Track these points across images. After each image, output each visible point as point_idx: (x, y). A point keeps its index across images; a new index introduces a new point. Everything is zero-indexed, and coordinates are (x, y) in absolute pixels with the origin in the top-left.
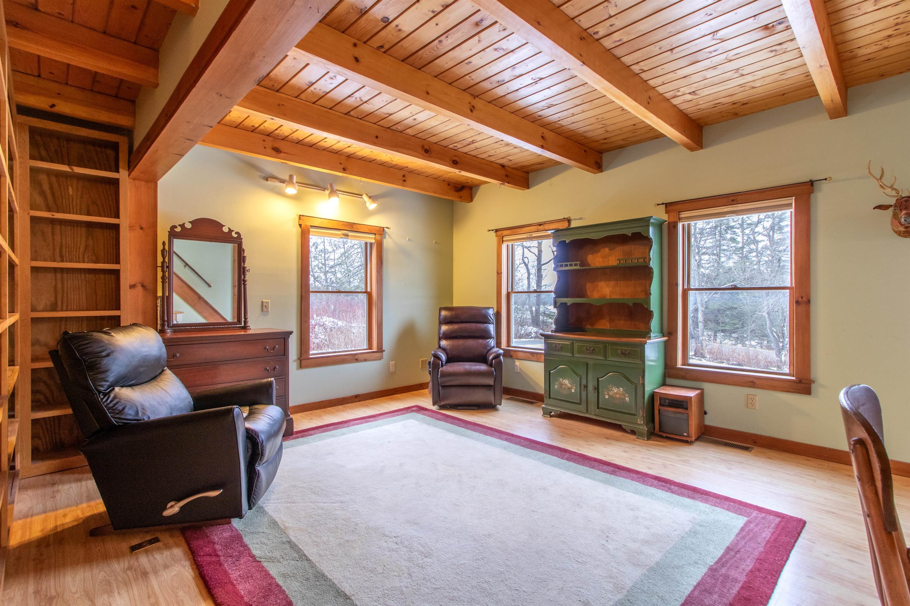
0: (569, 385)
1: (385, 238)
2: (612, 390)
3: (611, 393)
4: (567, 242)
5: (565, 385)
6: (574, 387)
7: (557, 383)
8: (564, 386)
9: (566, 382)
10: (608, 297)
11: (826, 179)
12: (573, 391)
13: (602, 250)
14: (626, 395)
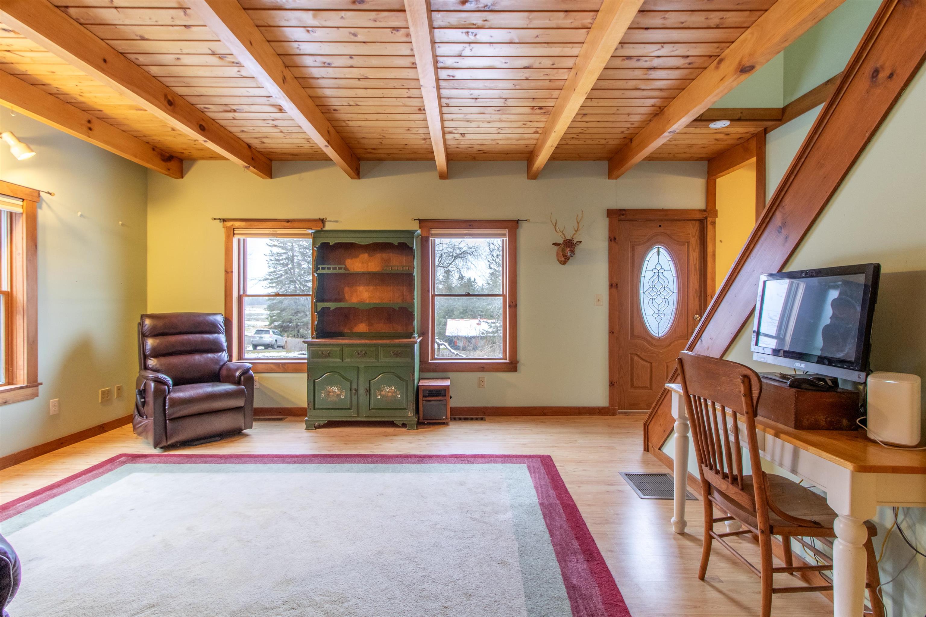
0: (338, 392)
1: (41, 208)
2: (384, 390)
3: (383, 393)
4: (331, 244)
5: (333, 392)
6: (344, 393)
7: (324, 392)
8: (332, 394)
9: (335, 389)
10: (367, 302)
11: (527, 220)
12: (343, 397)
13: (361, 256)
14: (398, 392)
